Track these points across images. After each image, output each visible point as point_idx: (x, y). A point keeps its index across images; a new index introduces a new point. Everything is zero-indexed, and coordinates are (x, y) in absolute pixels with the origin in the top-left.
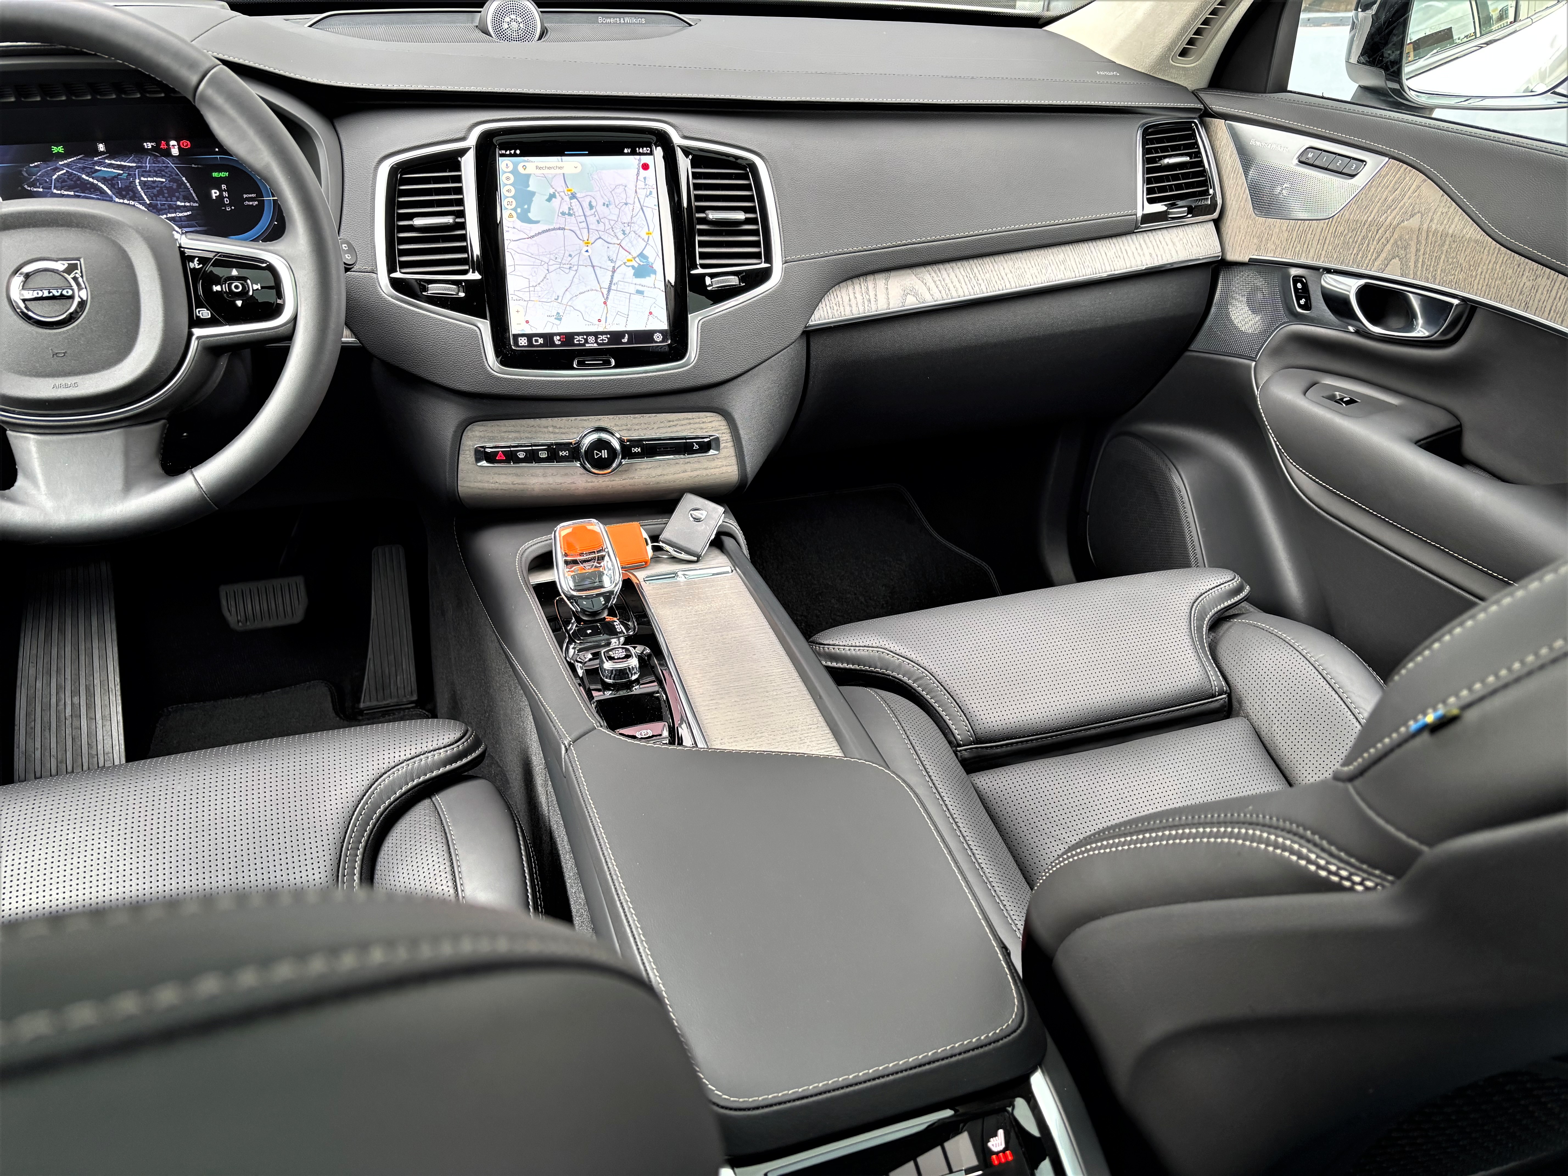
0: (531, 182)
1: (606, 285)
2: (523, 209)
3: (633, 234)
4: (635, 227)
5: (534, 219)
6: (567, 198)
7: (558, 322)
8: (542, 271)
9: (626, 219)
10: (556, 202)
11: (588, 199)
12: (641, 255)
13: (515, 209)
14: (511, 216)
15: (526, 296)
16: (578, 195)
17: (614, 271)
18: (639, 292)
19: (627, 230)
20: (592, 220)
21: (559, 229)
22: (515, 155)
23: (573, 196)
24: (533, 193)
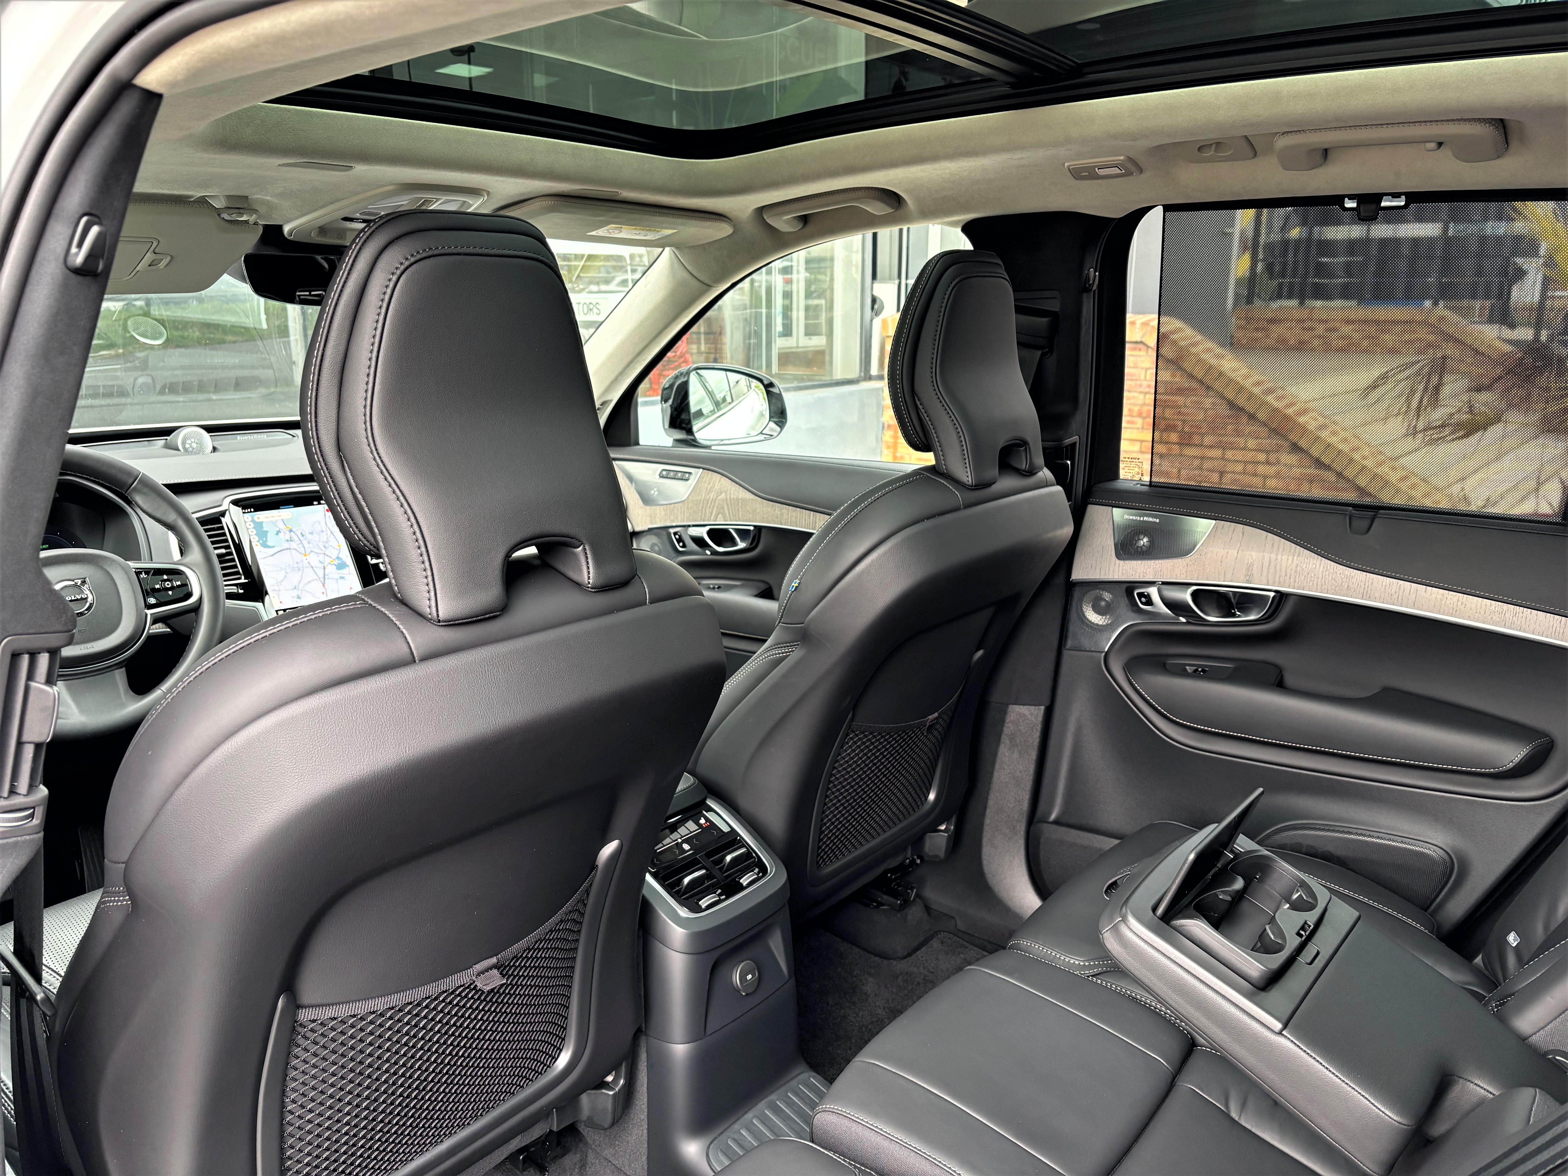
0: (264, 525)
1: (321, 576)
2: (263, 541)
3: (330, 548)
4: (330, 543)
5: (271, 545)
6: (287, 532)
7: (299, 600)
8: (283, 572)
9: (325, 539)
10: (281, 535)
11: (300, 531)
12: (338, 558)
13: (258, 541)
14: (257, 545)
15: (277, 588)
16: (293, 530)
17: (324, 568)
18: (342, 578)
19: (327, 545)
20: (305, 542)
21: (287, 549)
22: (251, 512)
23: (291, 531)
24: (267, 532)
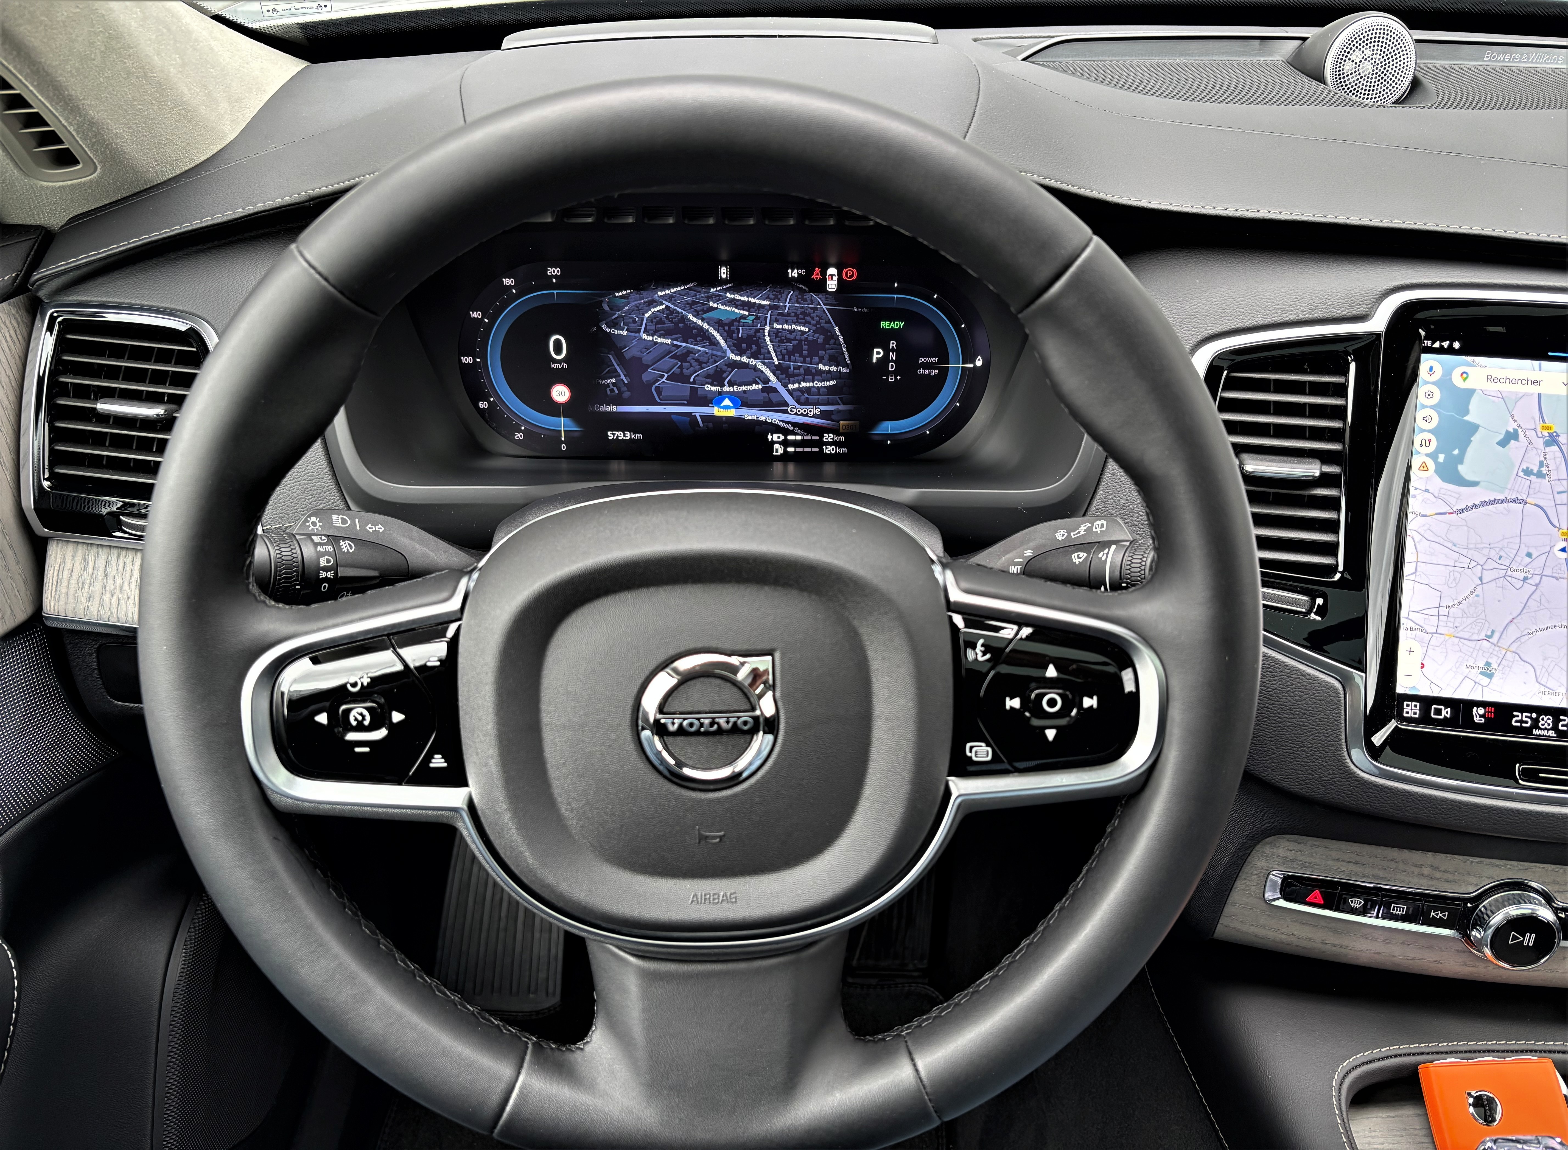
0: (1474, 404)
2: (1449, 456)
5: (1469, 477)
6: (1540, 443)
7: (1485, 680)
8: (1472, 578)
10: (1516, 448)
13: (1433, 456)
14: (1424, 467)
15: (1433, 626)
16: (1561, 439)
21: (1515, 501)
22: (1450, 351)
23: (1552, 440)
24: (1474, 428)
